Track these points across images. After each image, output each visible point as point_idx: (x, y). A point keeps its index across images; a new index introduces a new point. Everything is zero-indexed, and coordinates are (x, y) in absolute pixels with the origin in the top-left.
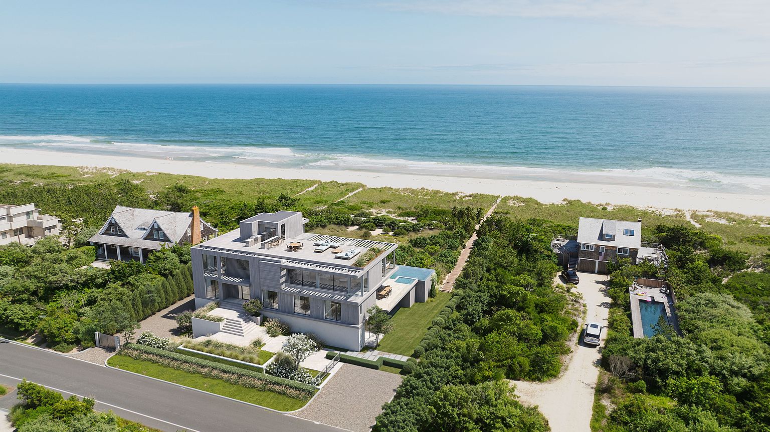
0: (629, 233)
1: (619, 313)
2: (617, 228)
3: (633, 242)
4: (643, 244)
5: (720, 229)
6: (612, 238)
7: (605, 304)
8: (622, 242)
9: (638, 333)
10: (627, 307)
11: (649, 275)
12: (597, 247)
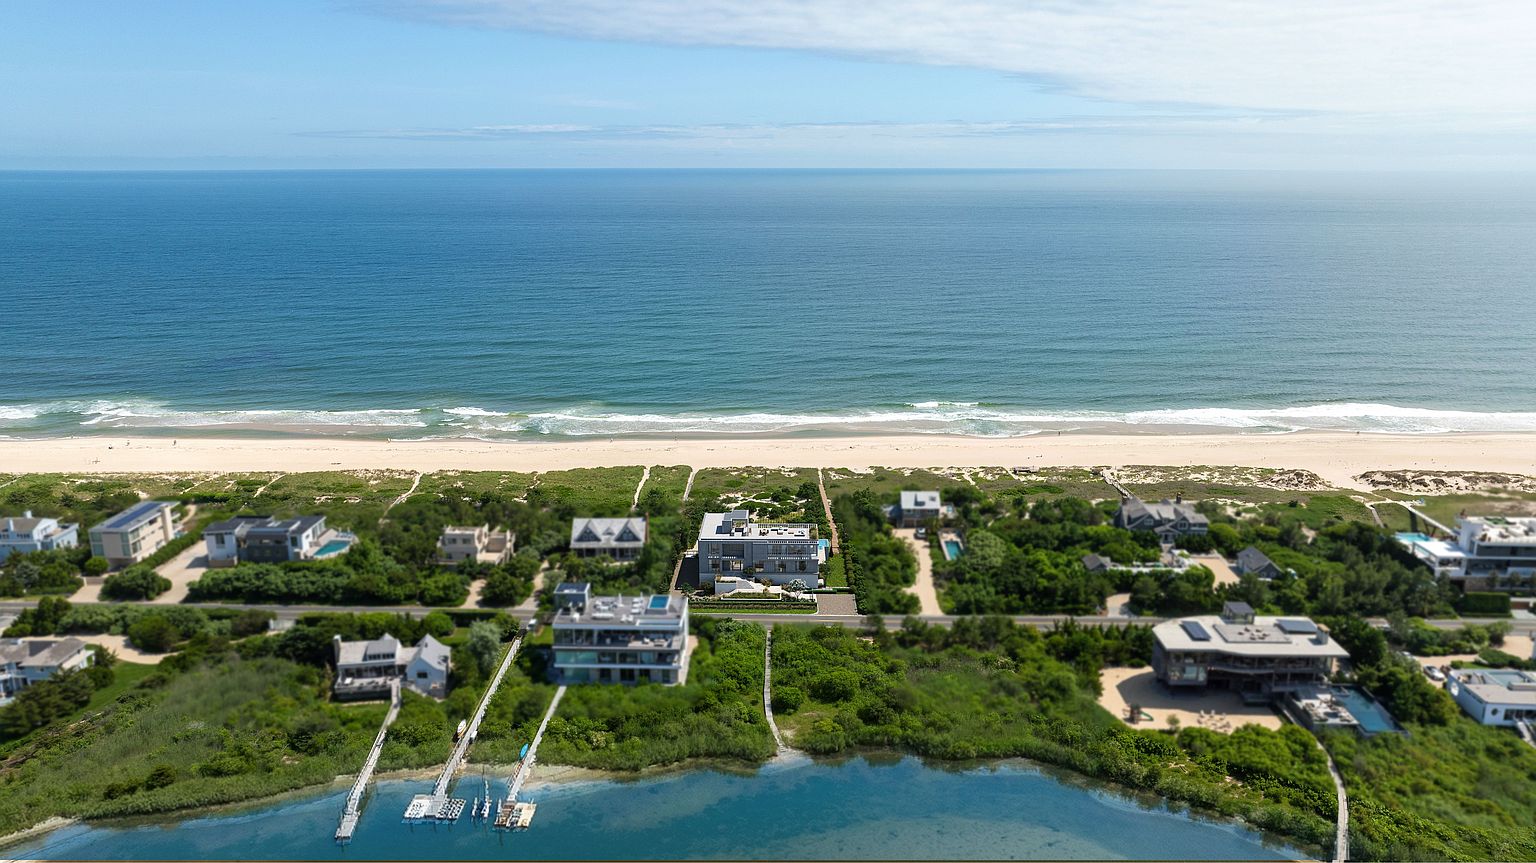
0: (933, 499)
1: (936, 550)
2: (923, 496)
3: (936, 505)
4: (942, 505)
5: (990, 485)
6: (922, 504)
7: (926, 547)
8: (930, 506)
9: (948, 558)
10: (940, 547)
11: (948, 524)
12: (914, 510)
